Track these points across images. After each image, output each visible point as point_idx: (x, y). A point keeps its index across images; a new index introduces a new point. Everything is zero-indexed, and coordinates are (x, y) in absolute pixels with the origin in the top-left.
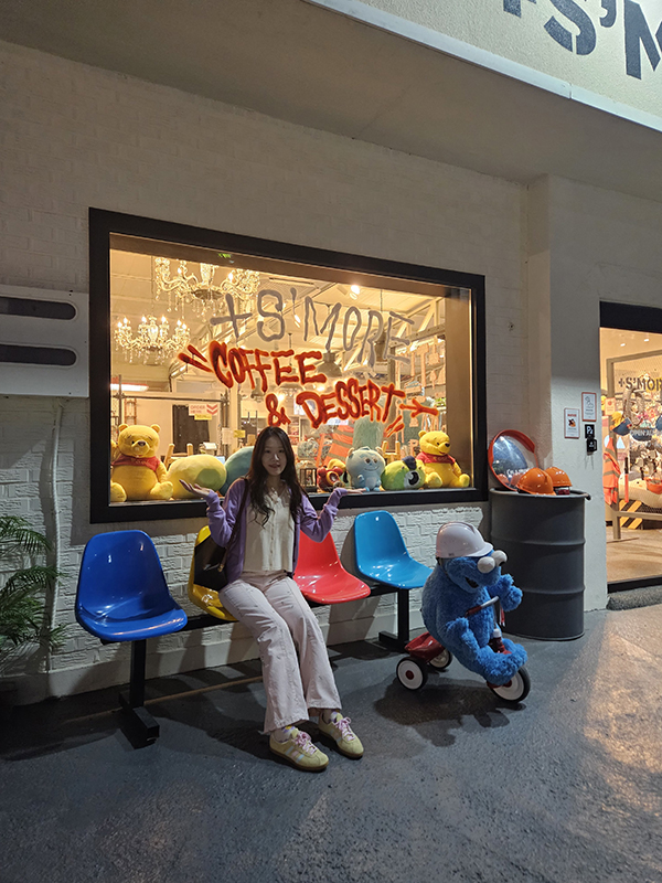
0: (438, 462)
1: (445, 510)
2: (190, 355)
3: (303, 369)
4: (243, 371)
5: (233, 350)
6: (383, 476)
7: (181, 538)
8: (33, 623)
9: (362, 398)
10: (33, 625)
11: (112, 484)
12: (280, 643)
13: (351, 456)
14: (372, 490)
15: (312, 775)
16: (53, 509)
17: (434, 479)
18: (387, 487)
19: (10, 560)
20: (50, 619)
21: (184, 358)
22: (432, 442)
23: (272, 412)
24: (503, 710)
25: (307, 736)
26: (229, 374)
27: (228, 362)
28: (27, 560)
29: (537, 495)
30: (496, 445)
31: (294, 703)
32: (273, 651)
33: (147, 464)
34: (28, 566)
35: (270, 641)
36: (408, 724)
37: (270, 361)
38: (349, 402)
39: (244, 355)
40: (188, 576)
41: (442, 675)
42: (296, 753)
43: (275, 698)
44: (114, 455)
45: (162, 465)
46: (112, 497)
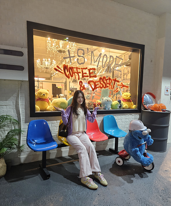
0: (127, 101)
1: (129, 115)
2: (57, 68)
3: (90, 73)
4: (73, 74)
5: (70, 67)
6: (112, 105)
7: (55, 122)
8: (15, 144)
9: (107, 83)
10: (16, 145)
11: (36, 106)
12: (84, 153)
13: (103, 99)
14: (108, 109)
15: (93, 191)
16: (19, 113)
17: (126, 106)
18: (113, 108)
19: (8, 127)
20: (20, 143)
21: (56, 69)
22: (126, 96)
23: (81, 86)
24: (146, 173)
25: (92, 179)
26: (69, 74)
27: (68, 71)
28: (13, 127)
29: (157, 111)
30: (144, 97)
31: (88, 170)
32: (82, 155)
33: (46, 100)
34: (13, 129)
35: (81, 152)
36: (119, 176)
37: (80, 71)
38: (103, 84)
39: (73, 69)
40: (57, 132)
41: (128, 161)
42: (88, 184)
43: (83, 169)
44: (36, 98)
45: (50, 101)
46: (36, 110)
